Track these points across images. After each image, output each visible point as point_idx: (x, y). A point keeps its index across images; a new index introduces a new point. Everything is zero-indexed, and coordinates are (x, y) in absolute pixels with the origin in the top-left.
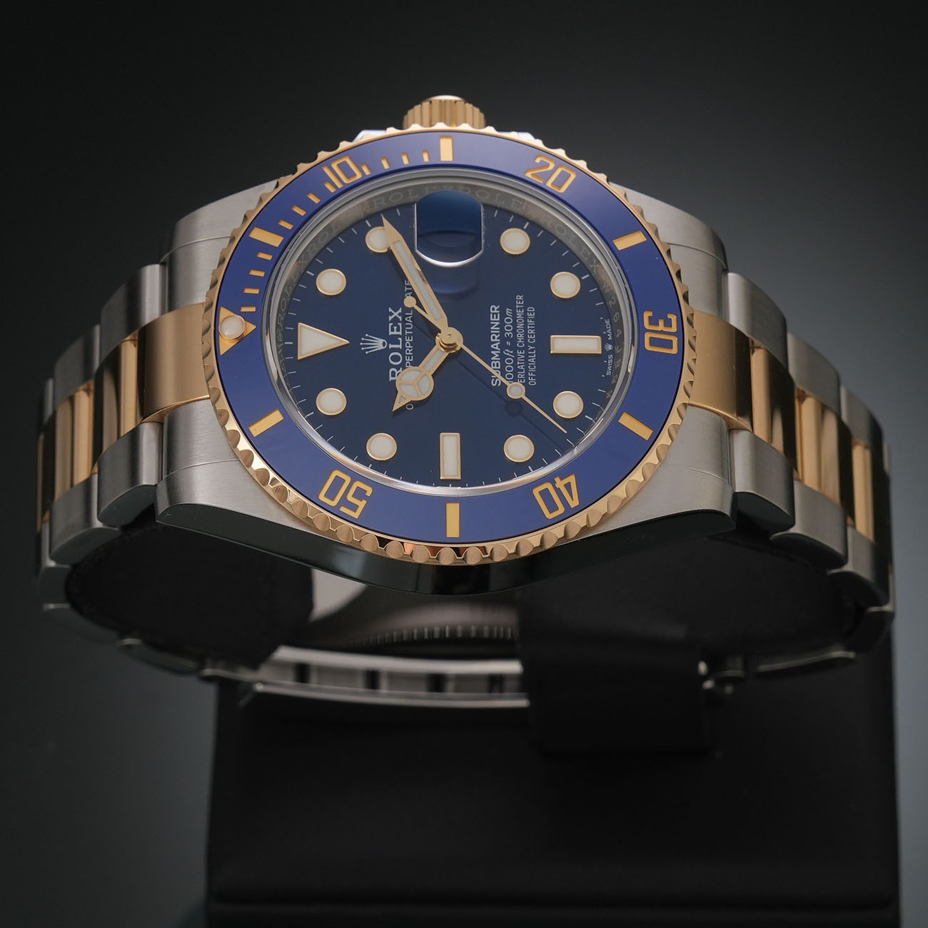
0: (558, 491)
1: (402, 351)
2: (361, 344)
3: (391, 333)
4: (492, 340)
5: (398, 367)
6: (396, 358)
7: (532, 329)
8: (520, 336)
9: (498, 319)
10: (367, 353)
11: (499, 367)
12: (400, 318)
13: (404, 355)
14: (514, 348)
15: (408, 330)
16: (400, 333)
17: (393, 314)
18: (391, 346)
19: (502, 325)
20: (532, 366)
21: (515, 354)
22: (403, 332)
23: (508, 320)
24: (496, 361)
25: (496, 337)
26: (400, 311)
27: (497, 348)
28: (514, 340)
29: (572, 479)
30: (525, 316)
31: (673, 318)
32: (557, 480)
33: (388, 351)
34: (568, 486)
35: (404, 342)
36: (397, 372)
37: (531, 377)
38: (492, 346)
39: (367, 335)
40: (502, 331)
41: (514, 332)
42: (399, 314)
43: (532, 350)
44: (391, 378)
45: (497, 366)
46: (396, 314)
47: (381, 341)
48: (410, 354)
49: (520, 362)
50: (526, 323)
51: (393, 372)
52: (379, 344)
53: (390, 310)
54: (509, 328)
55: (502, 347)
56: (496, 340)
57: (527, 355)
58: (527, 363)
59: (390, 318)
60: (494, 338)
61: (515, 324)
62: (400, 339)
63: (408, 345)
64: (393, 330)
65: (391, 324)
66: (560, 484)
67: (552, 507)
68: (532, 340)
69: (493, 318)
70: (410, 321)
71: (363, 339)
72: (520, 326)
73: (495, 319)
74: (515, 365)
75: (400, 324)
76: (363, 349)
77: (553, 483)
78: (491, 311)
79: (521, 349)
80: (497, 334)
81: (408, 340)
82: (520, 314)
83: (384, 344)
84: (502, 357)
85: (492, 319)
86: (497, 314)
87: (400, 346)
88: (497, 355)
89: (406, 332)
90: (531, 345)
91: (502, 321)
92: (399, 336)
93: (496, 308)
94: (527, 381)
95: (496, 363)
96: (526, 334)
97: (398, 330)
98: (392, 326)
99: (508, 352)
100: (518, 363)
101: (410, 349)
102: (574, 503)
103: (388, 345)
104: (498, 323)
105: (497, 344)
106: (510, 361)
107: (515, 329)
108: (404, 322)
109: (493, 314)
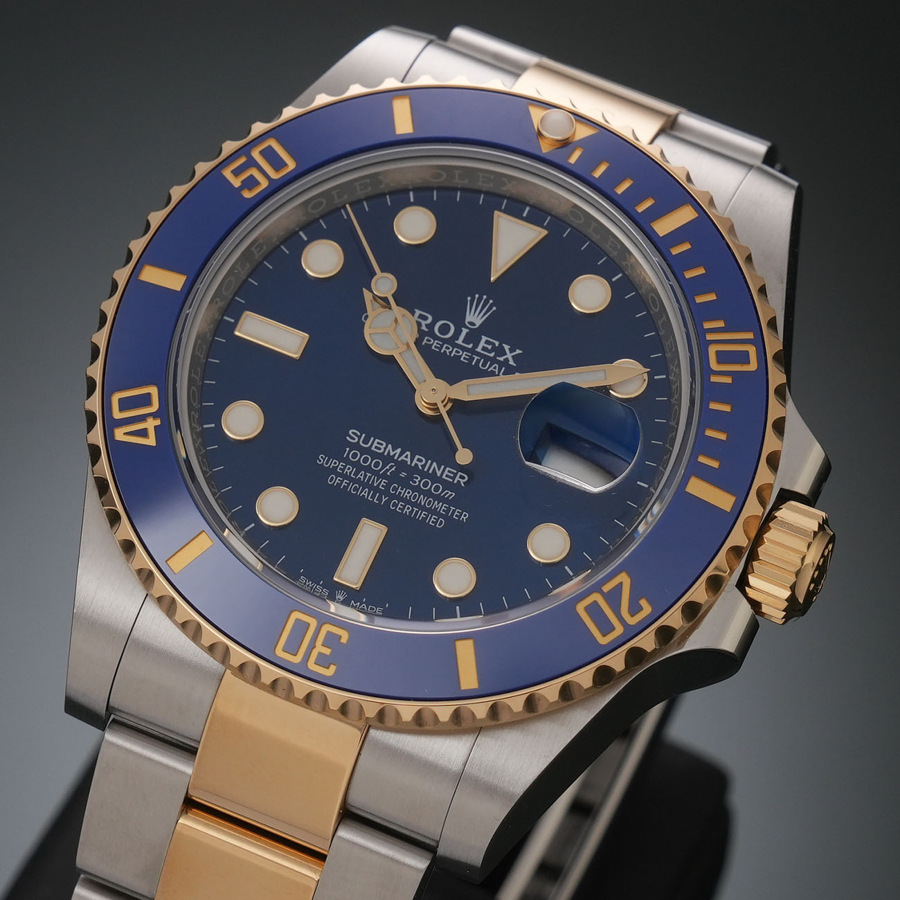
0: (142, 418)
1: (452, 342)
2: (485, 297)
3: (484, 338)
4: (417, 457)
5: (431, 326)
6: (444, 330)
7: (411, 513)
8: (407, 494)
9: (444, 477)
10: (469, 298)
11: (373, 448)
12: (501, 359)
13: (444, 341)
14: (394, 478)
15: (478, 361)
16: (479, 349)
17: (511, 352)
18: (465, 331)
19: (434, 478)
20: (356, 489)
21: (384, 476)
22: (478, 354)
23: (437, 489)
24: (385, 449)
25: (419, 464)
26: (511, 362)
27: (403, 457)
28: (405, 484)
29: (151, 441)
30: (434, 512)
31: (330, 672)
32: (158, 422)
33: (460, 324)
34: (143, 433)
35: (464, 349)
36: (423, 323)
37: (342, 482)
38: (408, 453)
39: (494, 308)
40: (424, 475)
41: (416, 489)
42: (507, 360)
43: (380, 499)
44: (418, 312)
45: (376, 447)
46: (509, 356)
47: (478, 322)
48: (444, 349)
49: (370, 477)
50: (423, 508)
51: (425, 318)
52: (475, 318)
53: (518, 352)
54: (426, 484)
55: (402, 465)
56: (415, 461)
57: (376, 490)
58: (364, 485)
59: (507, 347)
60: (419, 460)
61: (428, 494)
62: (470, 346)
63: (457, 352)
64: (487, 342)
65: (497, 344)
66: (151, 424)
67: (125, 404)
68: (395, 505)
69: (449, 471)
70: (491, 369)
71: (491, 301)
72: (423, 500)
73: (446, 472)
74: (368, 469)
75: (492, 355)
76: (477, 296)
77: (154, 415)
78: (460, 473)
79: (387, 486)
80: (424, 466)
81: (464, 356)
82: (441, 507)
83: (472, 324)
84: (387, 459)
85: (448, 469)
86: (453, 478)
87: (460, 341)
88: (392, 454)
89: (476, 358)
90: (387, 503)
91: (440, 480)
92: (476, 346)
93: (462, 481)
94: (338, 475)
95: (382, 447)
96: (407, 502)
97: (484, 349)
98: (493, 344)
99: (391, 469)
100: (369, 475)
101: (450, 353)
102: (120, 434)
103: (467, 328)
104: (439, 473)
105: (408, 460)
106: (377, 465)
107: (421, 492)
108: (493, 361)
109: (455, 475)
